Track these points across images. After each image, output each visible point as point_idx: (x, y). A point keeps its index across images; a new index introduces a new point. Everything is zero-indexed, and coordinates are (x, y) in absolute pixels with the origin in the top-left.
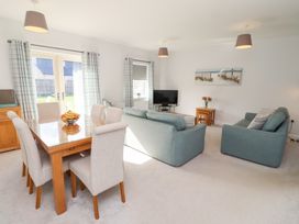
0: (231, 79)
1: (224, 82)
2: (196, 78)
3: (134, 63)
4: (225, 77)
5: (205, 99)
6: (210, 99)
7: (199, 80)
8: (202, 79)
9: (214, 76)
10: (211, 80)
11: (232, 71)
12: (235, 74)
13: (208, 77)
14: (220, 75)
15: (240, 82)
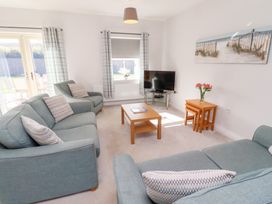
2: (197, 52)
4: (237, 48)
7: (200, 56)
8: (203, 53)
9: (221, 47)
10: (215, 54)
11: (253, 34)
13: (212, 49)
14: (231, 44)
15: (266, 56)
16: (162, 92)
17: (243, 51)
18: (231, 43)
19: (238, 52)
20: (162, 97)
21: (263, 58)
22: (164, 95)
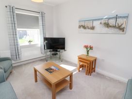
0: (114, 27)
1: (106, 30)
2: (80, 27)
3: (17, 12)
4: (107, 25)
5: (86, 47)
6: (91, 48)
7: (82, 29)
8: (84, 27)
9: (96, 24)
10: (93, 28)
11: (116, 18)
12: (120, 21)
13: (90, 25)
14: (103, 23)
15: (125, 30)
16: (57, 51)
17: (110, 26)
18: (103, 21)
19: (108, 27)
20: (57, 54)
21: (123, 31)
22: (58, 53)
